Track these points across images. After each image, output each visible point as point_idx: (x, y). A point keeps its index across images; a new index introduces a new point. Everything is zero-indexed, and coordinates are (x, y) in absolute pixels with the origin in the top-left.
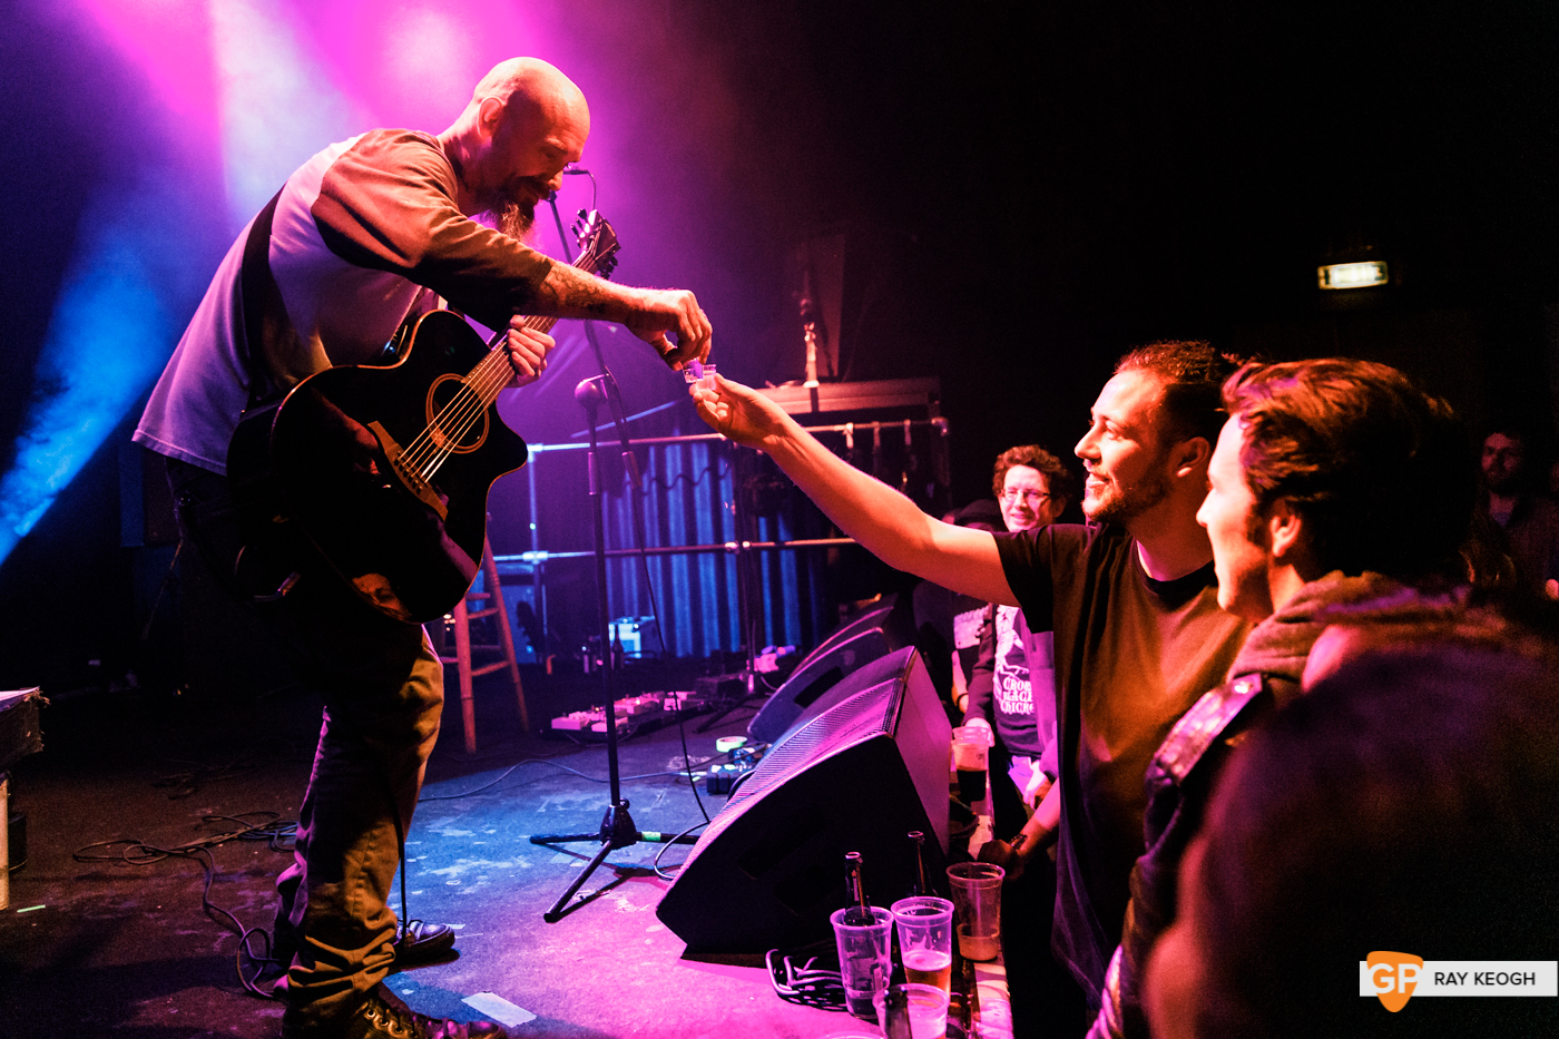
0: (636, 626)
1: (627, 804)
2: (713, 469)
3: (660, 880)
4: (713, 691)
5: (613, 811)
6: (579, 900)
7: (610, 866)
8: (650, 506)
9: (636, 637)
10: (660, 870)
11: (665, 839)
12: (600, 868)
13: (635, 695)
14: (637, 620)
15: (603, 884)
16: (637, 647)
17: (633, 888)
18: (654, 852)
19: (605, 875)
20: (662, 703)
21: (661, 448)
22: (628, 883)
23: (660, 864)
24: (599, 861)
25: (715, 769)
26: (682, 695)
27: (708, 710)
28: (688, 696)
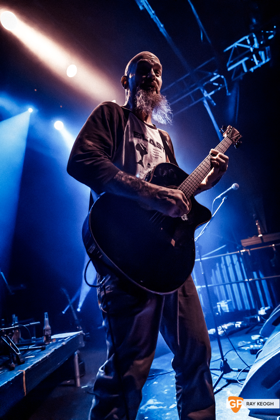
0: (226, 303)
1: (227, 360)
2: (239, 260)
3: (240, 384)
4: (249, 321)
5: (223, 363)
6: (216, 391)
7: (224, 378)
8: (224, 271)
9: (227, 306)
10: (239, 381)
11: (239, 370)
12: (222, 379)
13: (227, 323)
14: (226, 301)
15: (223, 385)
16: (227, 308)
17: (232, 387)
18: (237, 374)
19: (223, 382)
20: (235, 326)
21: (224, 257)
22: (230, 385)
23: (239, 379)
24: (221, 377)
25: (252, 346)
26: (240, 323)
27: (247, 327)
28: (242, 323)
